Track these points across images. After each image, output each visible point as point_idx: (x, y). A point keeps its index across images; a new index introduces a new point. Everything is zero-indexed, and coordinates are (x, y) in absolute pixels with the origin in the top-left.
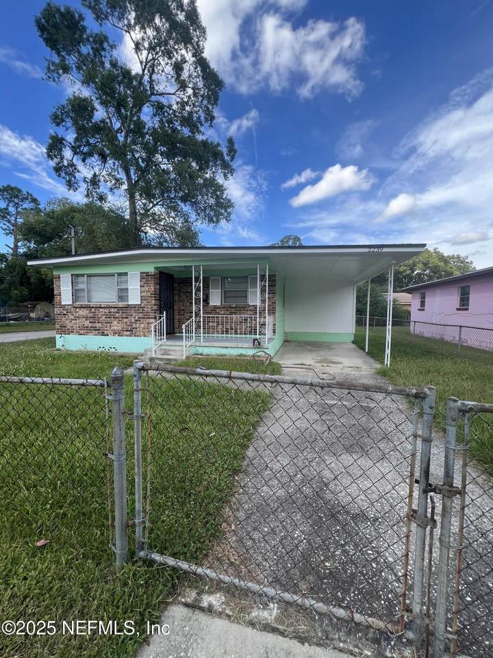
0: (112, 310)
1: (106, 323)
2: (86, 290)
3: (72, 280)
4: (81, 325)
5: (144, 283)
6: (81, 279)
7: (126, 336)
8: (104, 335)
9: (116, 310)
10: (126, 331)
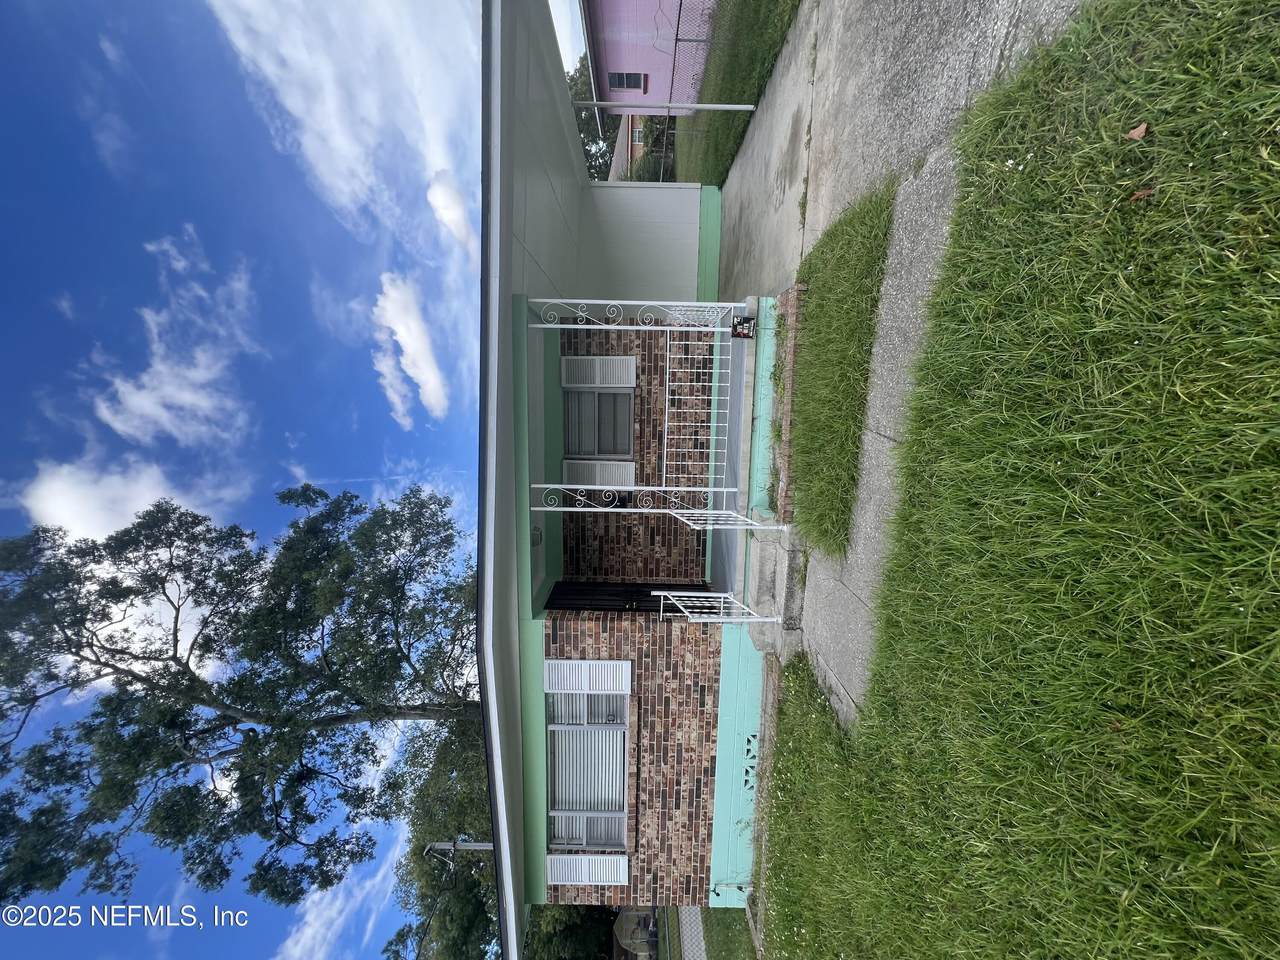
0: (645, 742)
1: (679, 763)
2: (590, 815)
3: (563, 852)
4: (683, 834)
5: (576, 648)
6: (561, 829)
7: (715, 705)
8: (713, 768)
9: (645, 733)
10: (703, 704)
